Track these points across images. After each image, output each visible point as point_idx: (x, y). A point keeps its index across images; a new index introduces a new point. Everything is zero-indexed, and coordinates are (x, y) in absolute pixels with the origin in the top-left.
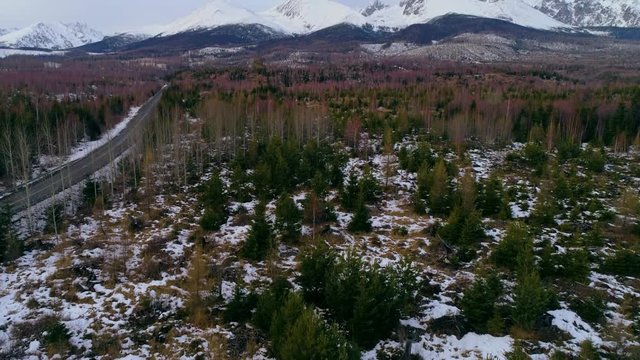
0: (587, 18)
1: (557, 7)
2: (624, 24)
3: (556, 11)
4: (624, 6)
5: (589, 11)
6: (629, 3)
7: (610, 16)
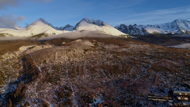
0: (132, 31)
1: (124, 27)
2: (142, 34)
3: (124, 29)
4: (142, 28)
5: (133, 29)
6: (143, 27)
7: (139, 31)
